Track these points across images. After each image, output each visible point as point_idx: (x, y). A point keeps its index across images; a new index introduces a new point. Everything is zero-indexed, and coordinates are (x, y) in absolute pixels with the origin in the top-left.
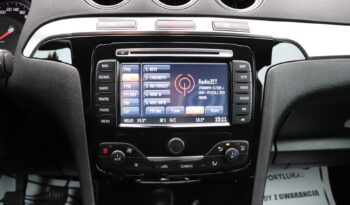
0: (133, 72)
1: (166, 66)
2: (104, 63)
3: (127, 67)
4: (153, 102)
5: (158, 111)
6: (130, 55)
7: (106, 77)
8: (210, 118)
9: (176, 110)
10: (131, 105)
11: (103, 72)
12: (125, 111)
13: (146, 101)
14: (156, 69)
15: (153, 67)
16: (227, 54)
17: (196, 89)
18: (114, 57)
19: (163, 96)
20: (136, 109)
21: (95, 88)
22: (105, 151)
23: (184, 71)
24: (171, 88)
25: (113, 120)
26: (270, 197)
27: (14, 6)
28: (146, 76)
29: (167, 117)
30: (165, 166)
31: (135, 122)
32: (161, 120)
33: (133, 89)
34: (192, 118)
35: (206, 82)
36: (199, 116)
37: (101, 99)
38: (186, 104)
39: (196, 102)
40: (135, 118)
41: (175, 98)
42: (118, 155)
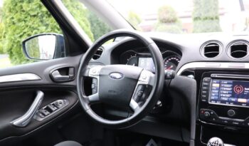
0: (217, 83)
1: (231, 82)
2: (206, 79)
3: (215, 81)
4: (224, 95)
5: (226, 99)
6: (216, 76)
7: (206, 84)
9: (233, 100)
10: (215, 96)
11: (206, 82)
13: (221, 95)
14: (226, 83)
17: (243, 92)
18: (210, 76)
19: (229, 93)
20: (217, 97)
21: (202, 88)
22: (202, 112)
23: (239, 84)
24: (232, 90)
25: (207, 100)
27: (174, 57)
28: (222, 85)
29: (230, 102)
30: (226, 122)
32: (227, 103)
33: (216, 89)
34: (241, 103)
36: (244, 103)
37: (203, 92)
38: (238, 97)
39: (243, 97)
40: (216, 101)
41: (233, 95)
42: (207, 114)
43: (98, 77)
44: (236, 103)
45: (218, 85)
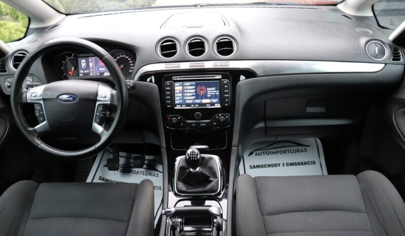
0: (180, 86)
1: (194, 83)
2: (168, 83)
3: (177, 84)
4: (188, 98)
5: (191, 102)
6: (178, 79)
7: (169, 88)
8: (213, 104)
9: (198, 101)
10: (179, 100)
11: (168, 86)
12: (177, 102)
13: (186, 98)
14: (189, 84)
15: (188, 84)
16: (219, 77)
17: (206, 92)
18: (172, 80)
19: (193, 96)
20: (182, 101)
21: (165, 93)
22: (169, 118)
23: (201, 85)
24: (196, 92)
25: (172, 106)
26: (279, 165)
27: (127, 56)
28: (185, 88)
29: (195, 104)
30: (194, 125)
31: (181, 106)
32: (192, 106)
33: (180, 93)
34: (205, 104)
35: (210, 89)
36: (208, 104)
37: (167, 97)
38: (202, 99)
39: (206, 98)
40: (181, 105)
41: (197, 96)
42: (174, 120)
43: (42, 102)
44: (200, 104)
45: (181, 88)
